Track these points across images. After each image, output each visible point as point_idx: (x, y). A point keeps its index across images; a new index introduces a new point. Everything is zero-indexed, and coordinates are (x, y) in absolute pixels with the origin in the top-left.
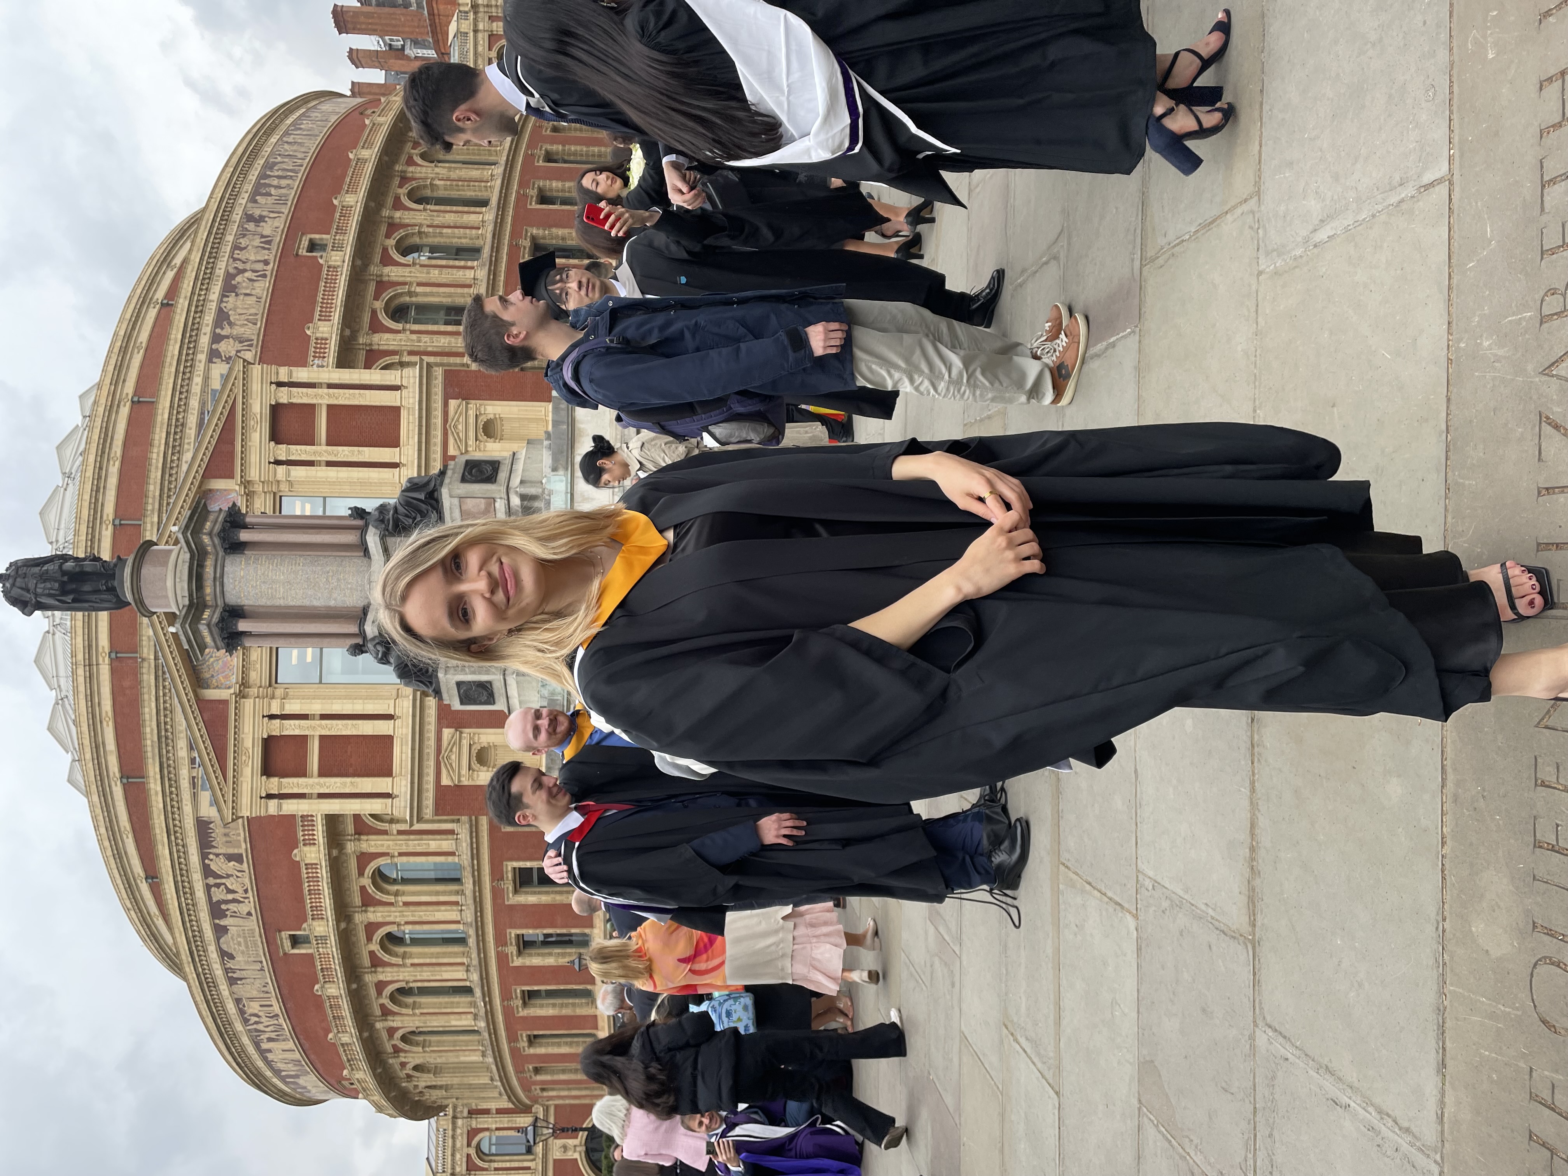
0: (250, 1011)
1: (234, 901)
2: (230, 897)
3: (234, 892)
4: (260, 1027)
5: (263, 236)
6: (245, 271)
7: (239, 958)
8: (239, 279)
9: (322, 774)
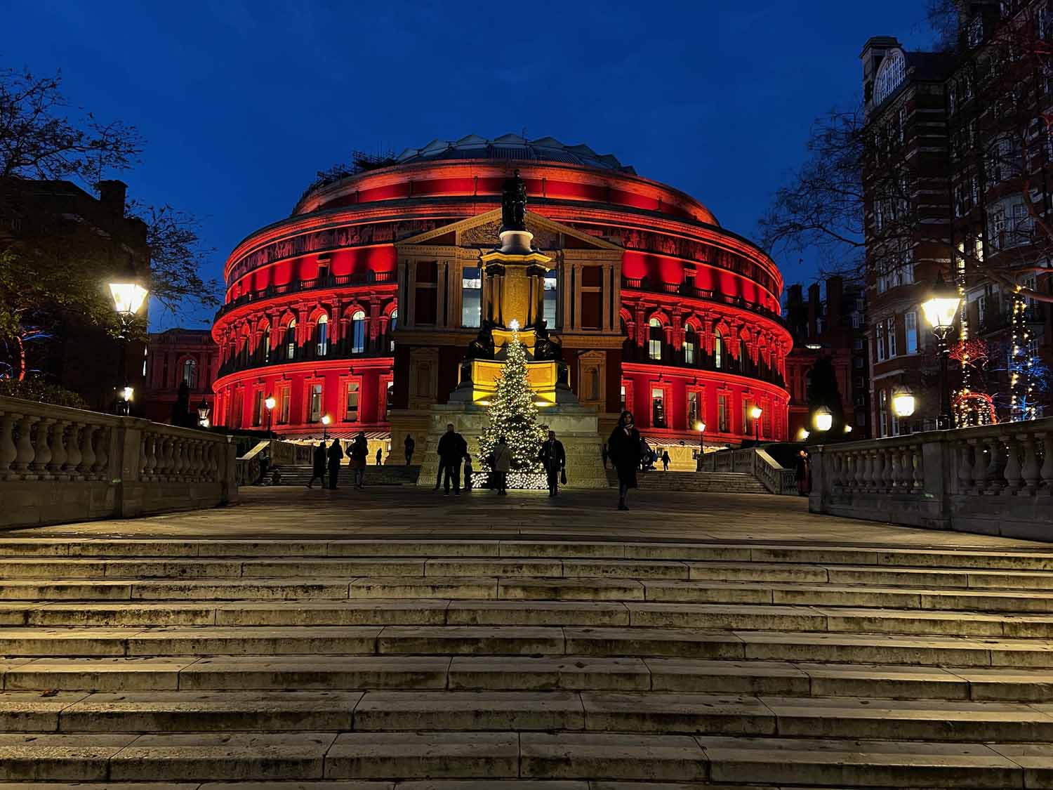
0: (287, 245)
1: (347, 239)
2: (349, 237)
3: (352, 238)
4: (277, 249)
5: (694, 253)
6: (675, 245)
7: (316, 240)
8: (671, 242)
9: (417, 289)
